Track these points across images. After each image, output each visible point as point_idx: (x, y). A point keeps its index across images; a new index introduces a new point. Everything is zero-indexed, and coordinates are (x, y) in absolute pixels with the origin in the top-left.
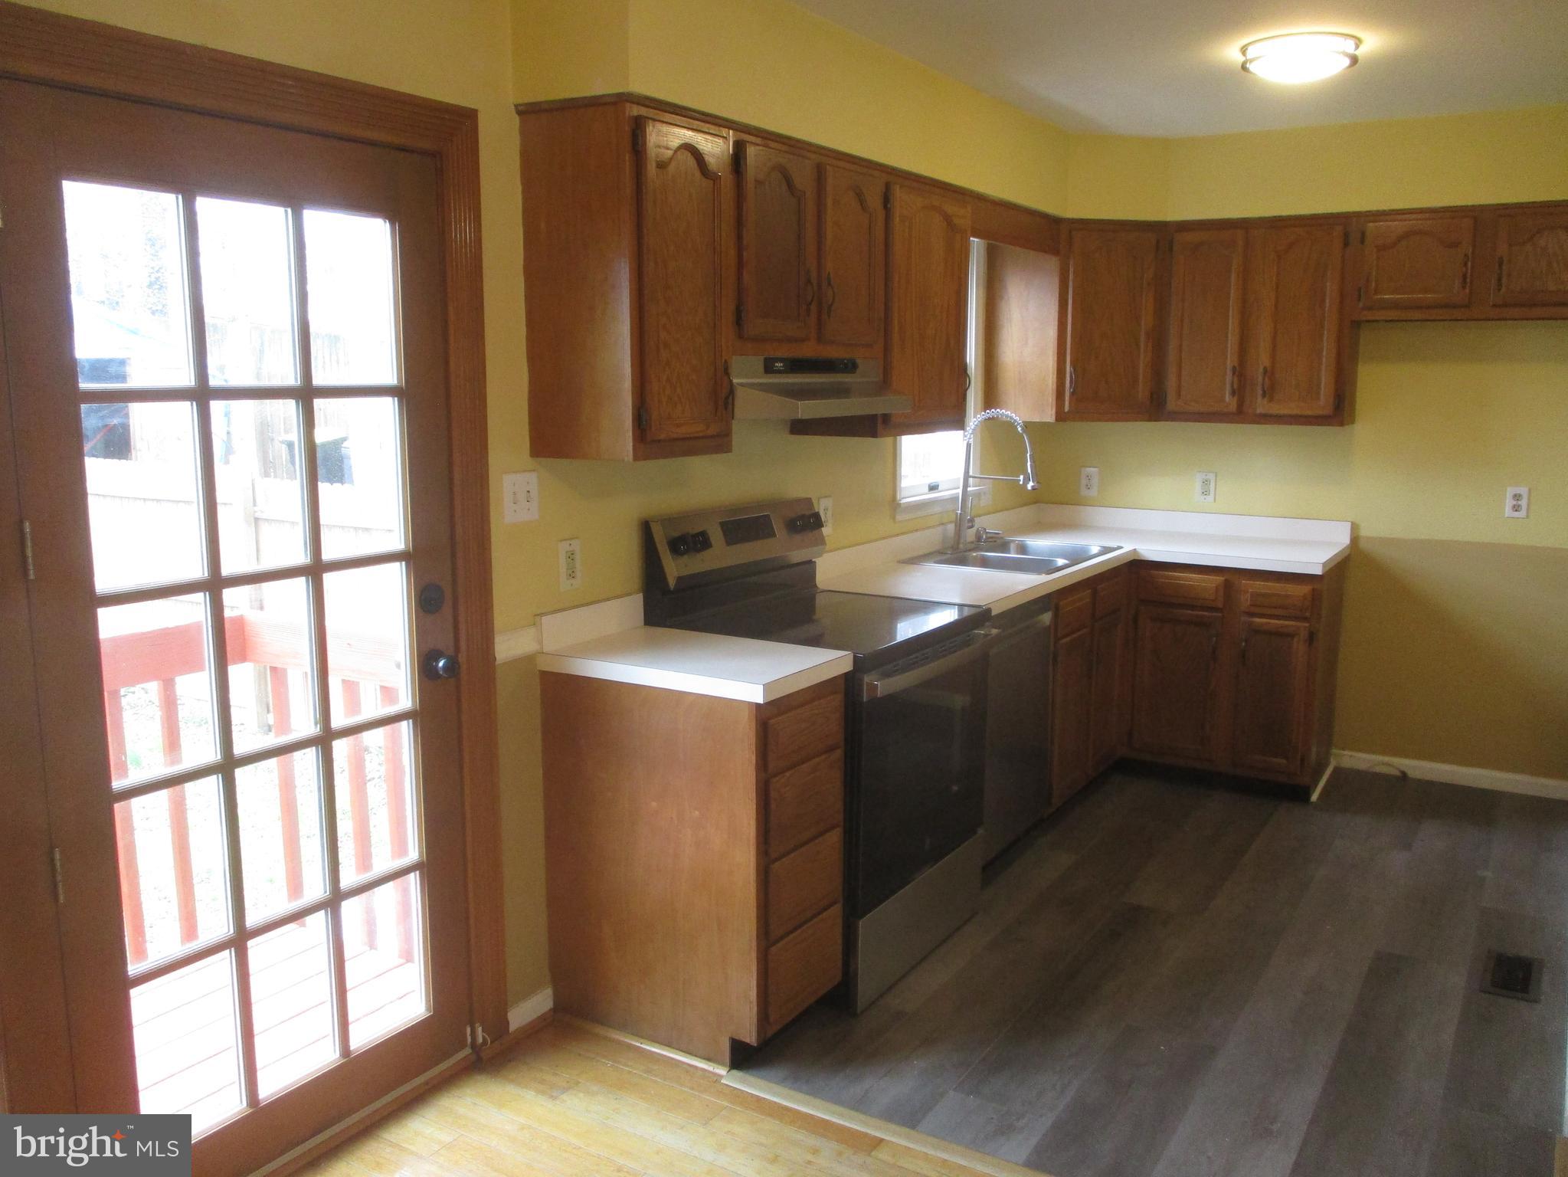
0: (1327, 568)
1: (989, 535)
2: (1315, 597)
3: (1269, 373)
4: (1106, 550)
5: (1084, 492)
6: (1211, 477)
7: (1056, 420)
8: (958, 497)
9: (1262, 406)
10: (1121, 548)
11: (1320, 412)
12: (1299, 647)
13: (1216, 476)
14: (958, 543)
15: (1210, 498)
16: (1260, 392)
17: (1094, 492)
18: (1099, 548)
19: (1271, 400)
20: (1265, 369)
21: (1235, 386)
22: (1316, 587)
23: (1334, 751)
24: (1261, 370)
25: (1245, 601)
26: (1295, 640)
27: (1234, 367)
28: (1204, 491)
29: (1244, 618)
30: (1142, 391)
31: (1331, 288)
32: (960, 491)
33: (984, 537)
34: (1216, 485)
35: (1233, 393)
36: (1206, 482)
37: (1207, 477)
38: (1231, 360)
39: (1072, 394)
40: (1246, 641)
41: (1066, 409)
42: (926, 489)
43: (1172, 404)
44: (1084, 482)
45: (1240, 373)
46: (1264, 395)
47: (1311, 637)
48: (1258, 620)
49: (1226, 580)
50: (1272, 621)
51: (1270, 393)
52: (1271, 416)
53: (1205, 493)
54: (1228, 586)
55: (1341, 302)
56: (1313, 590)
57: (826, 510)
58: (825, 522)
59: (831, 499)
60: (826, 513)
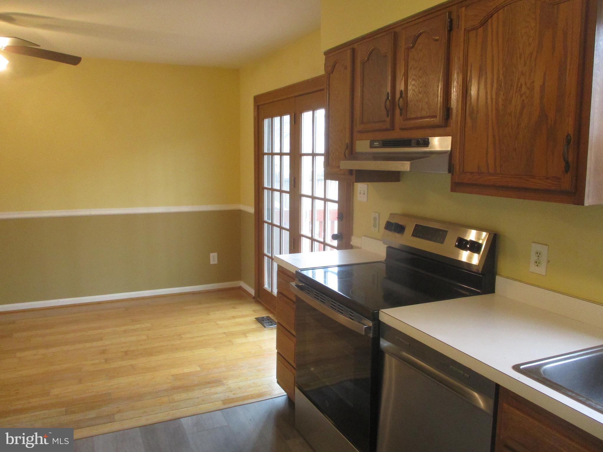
57: (538, 254)
58: (536, 262)
59: (546, 247)
60: (538, 256)
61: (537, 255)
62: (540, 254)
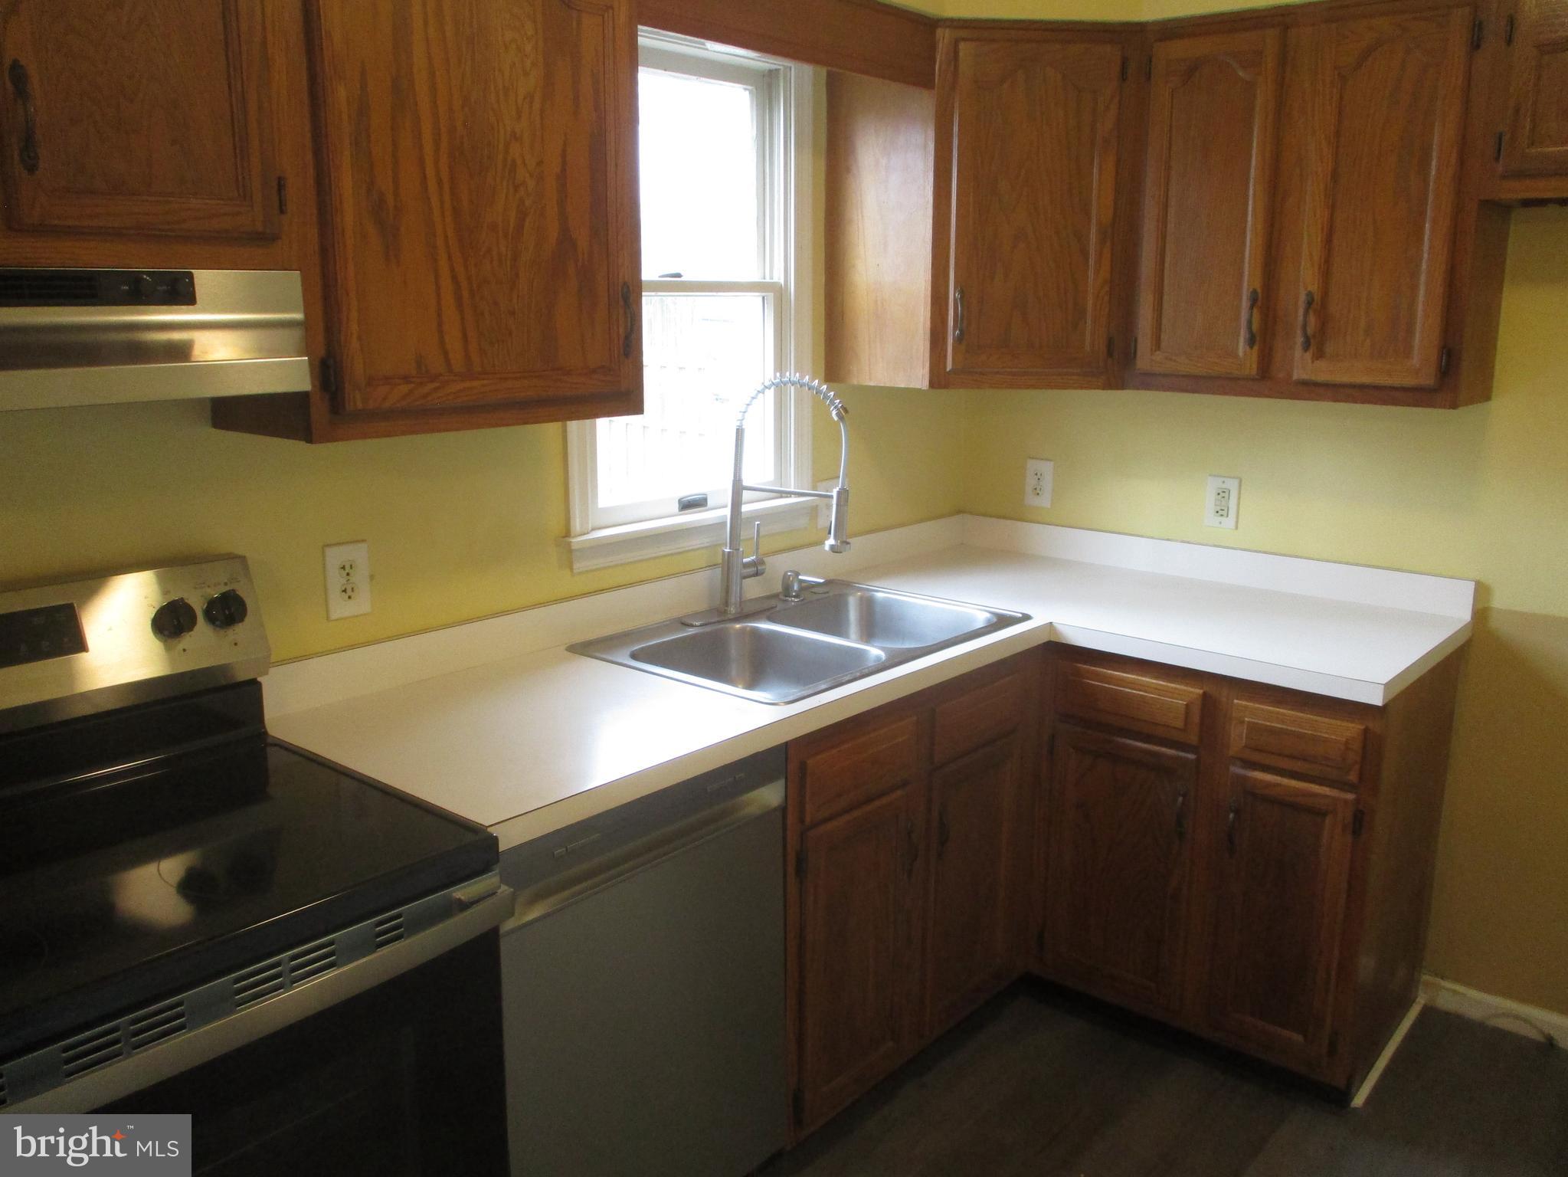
0: (1391, 696)
1: (804, 585)
2: (1370, 747)
3: (1318, 305)
4: (1002, 621)
5: (1031, 500)
6: (1232, 485)
7: (932, 385)
8: (725, 523)
9: (1303, 366)
10: (1026, 618)
11: (1409, 381)
12: (1334, 839)
13: (1240, 486)
14: (726, 603)
15: (1230, 521)
16: (1300, 340)
17: (1044, 501)
18: (988, 615)
19: (1320, 355)
20: (1310, 295)
21: (1255, 327)
22: (1371, 725)
23: (1425, 978)
24: (1303, 298)
25: (1237, 738)
26: (1328, 820)
27: (1254, 292)
28: (1218, 508)
29: (1237, 770)
30: (1092, 336)
31: (1442, 136)
32: (727, 512)
33: (796, 588)
34: (1239, 498)
35: (1251, 341)
36: (1223, 494)
37: (1224, 486)
38: (1250, 279)
39: (959, 340)
40: (1237, 812)
41: (949, 367)
42: (676, 507)
43: (1146, 359)
44: (1031, 481)
45: (1266, 301)
46: (1307, 346)
47: (1359, 822)
48: (1259, 775)
49: (1205, 694)
50: (1285, 781)
51: (1317, 344)
52: (1316, 384)
53: (1221, 512)
54: (1208, 704)
55: (1462, 161)
56: (1366, 731)
57: (346, 569)
58: (343, 591)
59: (363, 546)
60: (348, 574)
61: (344, 573)
62: (351, 568)
